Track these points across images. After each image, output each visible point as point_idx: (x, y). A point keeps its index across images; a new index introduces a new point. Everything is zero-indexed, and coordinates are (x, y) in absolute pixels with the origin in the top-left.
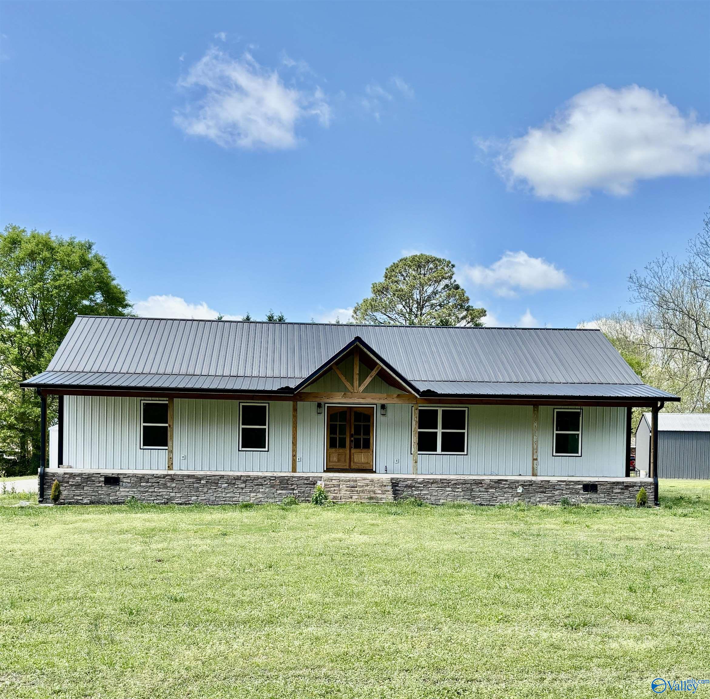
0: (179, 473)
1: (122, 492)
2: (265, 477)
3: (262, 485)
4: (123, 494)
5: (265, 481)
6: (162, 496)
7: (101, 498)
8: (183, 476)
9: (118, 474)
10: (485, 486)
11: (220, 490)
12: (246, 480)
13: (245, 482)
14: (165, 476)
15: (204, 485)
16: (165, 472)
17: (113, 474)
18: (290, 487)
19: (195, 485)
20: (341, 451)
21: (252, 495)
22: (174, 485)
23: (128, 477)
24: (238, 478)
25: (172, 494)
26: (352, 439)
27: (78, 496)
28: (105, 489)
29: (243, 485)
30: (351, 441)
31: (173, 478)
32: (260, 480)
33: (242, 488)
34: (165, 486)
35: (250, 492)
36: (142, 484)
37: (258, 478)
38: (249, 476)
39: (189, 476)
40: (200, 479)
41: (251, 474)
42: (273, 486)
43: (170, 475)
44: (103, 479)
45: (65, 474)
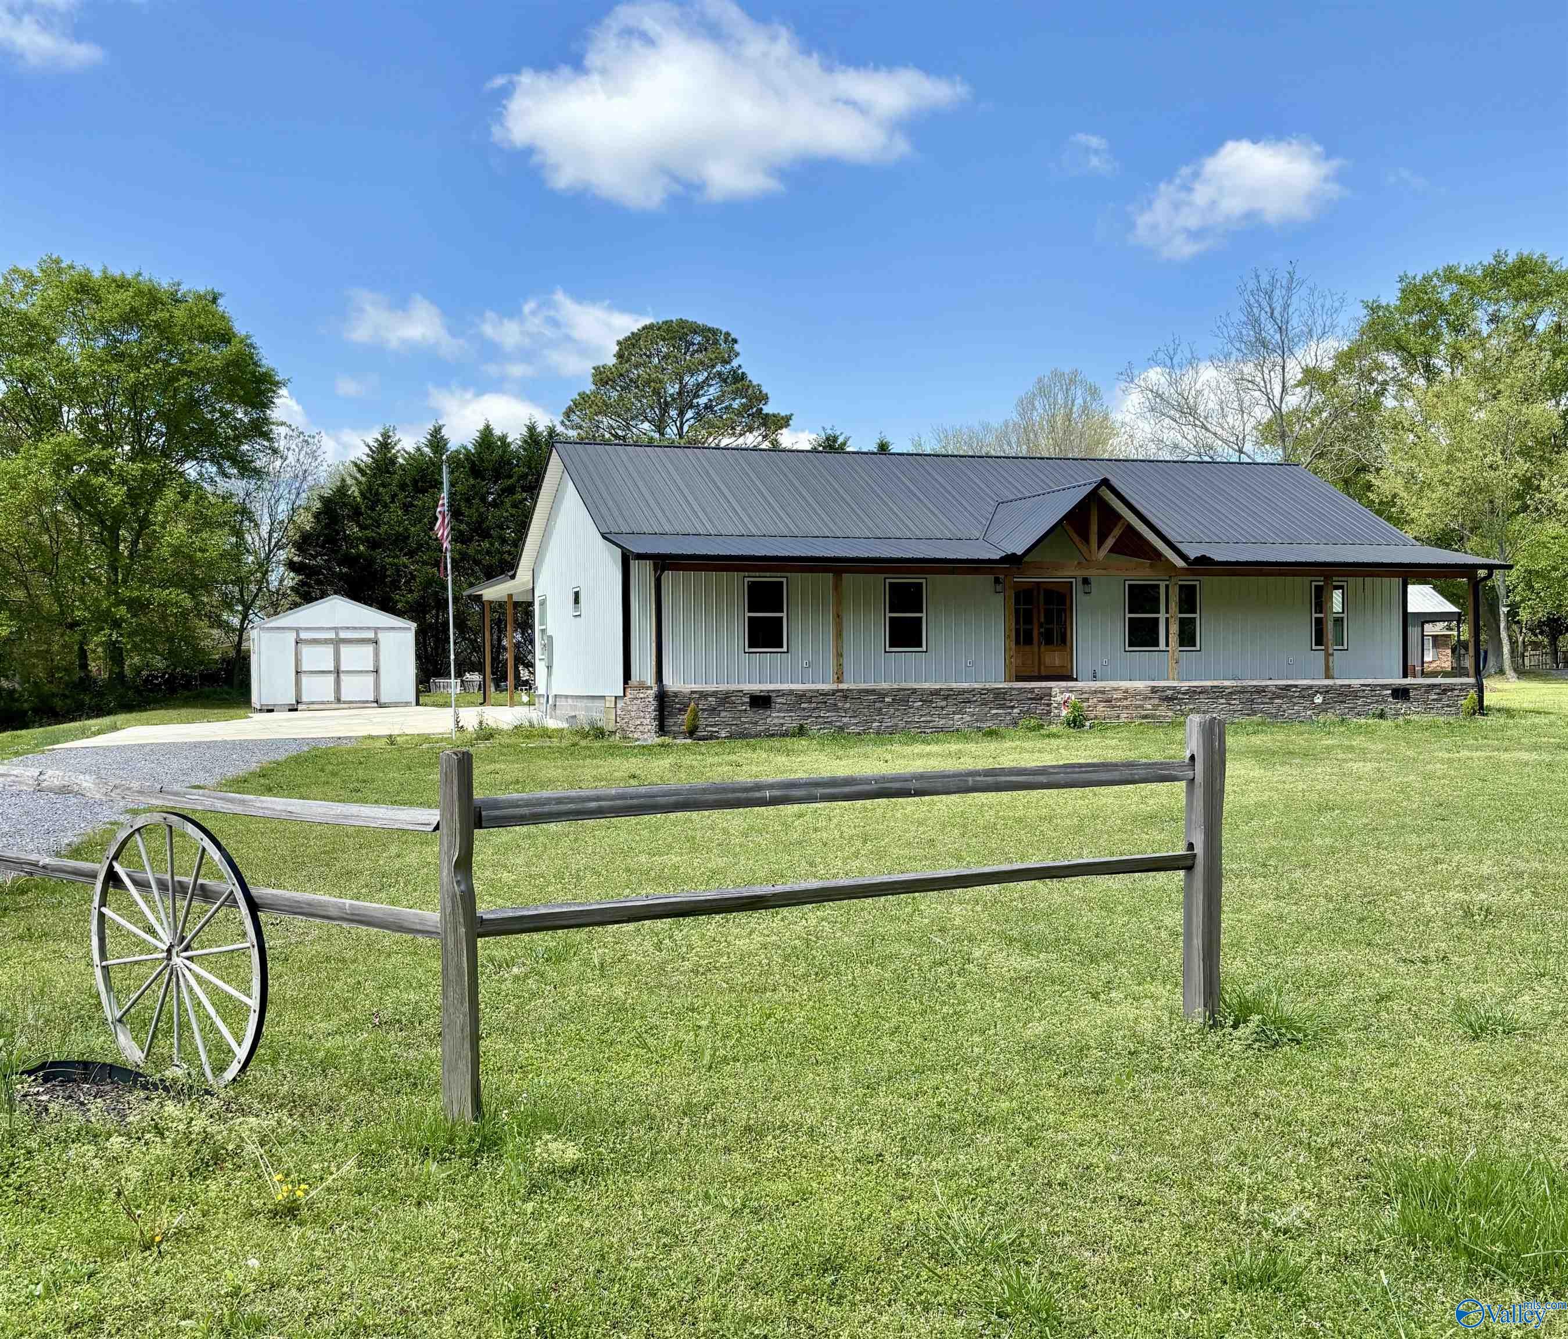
0: (852, 686)
1: (775, 718)
2: (974, 690)
3: (969, 702)
4: (776, 721)
5: (974, 696)
6: (830, 723)
7: (745, 729)
8: (860, 691)
9: (768, 691)
10: (1270, 695)
11: (911, 711)
12: (948, 695)
13: (946, 698)
14: (834, 692)
15: (889, 705)
16: (834, 687)
17: (761, 691)
18: (1008, 704)
19: (878, 705)
20: (1027, 648)
21: (957, 717)
22: (848, 705)
23: (783, 695)
24: (936, 693)
25: (845, 720)
26: (1042, 630)
27: (711, 726)
28: (752, 715)
29: (944, 703)
30: (1040, 634)
31: (846, 695)
32: (966, 695)
33: (942, 708)
34: (835, 708)
35: (954, 713)
36: (803, 705)
37: (965, 691)
38: (951, 690)
39: (867, 692)
40: (886, 695)
41: (954, 685)
42: (984, 704)
43: (842, 691)
44: (748, 700)
45: (692, 692)
